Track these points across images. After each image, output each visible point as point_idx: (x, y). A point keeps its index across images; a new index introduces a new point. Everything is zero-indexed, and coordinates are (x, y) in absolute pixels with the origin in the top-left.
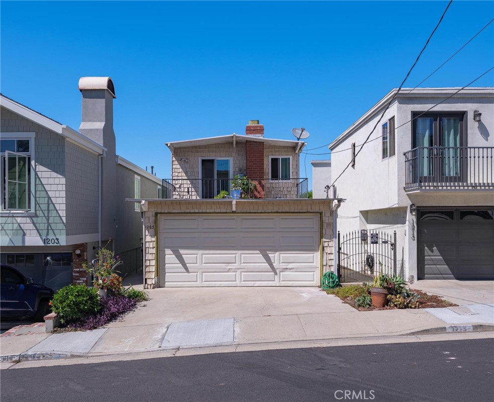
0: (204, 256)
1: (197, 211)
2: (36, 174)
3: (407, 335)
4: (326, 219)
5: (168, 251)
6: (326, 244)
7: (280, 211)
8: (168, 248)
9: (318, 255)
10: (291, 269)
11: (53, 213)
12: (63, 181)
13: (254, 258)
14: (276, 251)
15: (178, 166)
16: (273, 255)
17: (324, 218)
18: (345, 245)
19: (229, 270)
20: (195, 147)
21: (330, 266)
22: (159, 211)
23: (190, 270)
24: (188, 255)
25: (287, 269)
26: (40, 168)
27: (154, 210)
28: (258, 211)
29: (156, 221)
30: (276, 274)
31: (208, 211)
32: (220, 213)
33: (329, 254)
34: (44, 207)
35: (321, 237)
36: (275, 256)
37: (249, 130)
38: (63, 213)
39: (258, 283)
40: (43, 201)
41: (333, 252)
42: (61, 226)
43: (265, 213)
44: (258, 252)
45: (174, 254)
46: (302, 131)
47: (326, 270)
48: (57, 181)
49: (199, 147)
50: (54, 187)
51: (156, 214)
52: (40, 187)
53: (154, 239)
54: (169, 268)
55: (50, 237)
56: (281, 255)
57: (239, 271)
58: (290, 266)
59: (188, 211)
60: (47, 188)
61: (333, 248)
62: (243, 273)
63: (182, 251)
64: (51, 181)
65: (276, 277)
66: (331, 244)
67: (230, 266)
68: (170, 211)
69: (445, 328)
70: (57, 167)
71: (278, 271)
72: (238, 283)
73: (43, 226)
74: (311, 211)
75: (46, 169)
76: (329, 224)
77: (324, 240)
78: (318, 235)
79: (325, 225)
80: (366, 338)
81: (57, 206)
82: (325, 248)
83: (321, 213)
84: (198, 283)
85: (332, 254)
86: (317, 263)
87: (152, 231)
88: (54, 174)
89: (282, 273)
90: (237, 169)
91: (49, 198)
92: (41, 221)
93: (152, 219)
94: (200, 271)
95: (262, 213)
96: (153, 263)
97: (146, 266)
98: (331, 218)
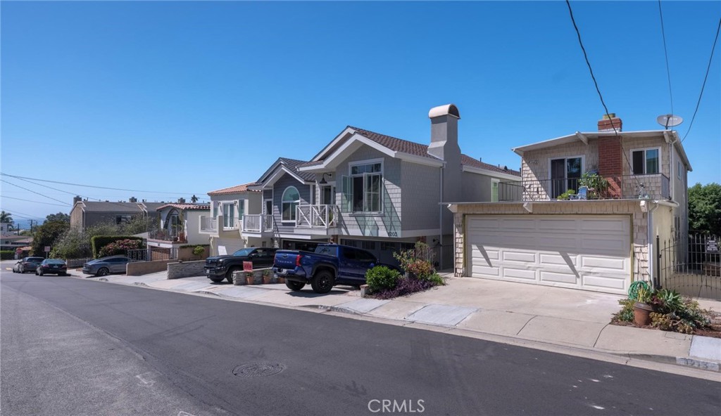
0: (504, 253)
1: (496, 212)
2: (384, 186)
3: (621, 355)
4: (637, 222)
5: (474, 247)
6: (637, 250)
7: (580, 213)
8: (473, 244)
9: (628, 261)
10: (595, 273)
11: (394, 214)
12: (400, 191)
13: (554, 259)
14: (577, 253)
15: (528, 168)
16: (574, 257)
17: (634, 221)
18: (667, 253)
19: (528, 268)
20: (545, 149)
21: (643, 275)
22: (466, 212)
23: (493, 265)
24: (492, 251)
25: (590, 273)
26: (387, 182)
27: (462, 212)
28: (556, 213)
29: (464, 221)
30: (578, 276)
31: (506, 213)
32: (518, 214)
33: (642, 261)
34: (389, 210)
35: (632, 241)
36: (577, 259)
37: (602, 125)
38: (399, 214)
39: (557, 284)
40: (388, 205)
41: (648, 259)
42: (398, 224)
43: (563, 214)
44: (558, 253)
45: (479, 249)
46: (669, 118)
47: (638, 279)
48: (396, 190)
49: (549, 148)
50: (394, 196)
51: (464, 215)
52: (386, 196)
53: (462, 236)
54: (476, 261)
55: (392, 232)
56: (584, 258)
57: (538, 270)
58: (595, 270)
59: (489, 212)
60: (391, 196)
61: (648, 255)
62: (542, 273)
63: (485, 248)
64: (393, 191)
65: (578, 279)
66: (644, 250)
67: (529, 264)
68: (475, 212)
69: (675, 358)
70: (396, 182)
71: (579, 274)
72: (537, 281)
73: (388, 223)
74: (617, 212)
75: (390, 183)
76: (641, 228)
77: (635, 245)
78: (628, 238)
79: (636, 229)
81: (396, 209)
82: (637, 255)
83: (631, 215)
84: (499, 277)
85: (646, 261)
86: (628, 270)
87: (461, 229)
88: (395, 186)
89: (584, 277)
90: (591, 167)
91: (392, 203)
92: (388, 219)
93: (461, 219)
94: (501, 266)
95: (559, 214)
96: (462, 255)
97: (456, 258)
98: (644, 220)
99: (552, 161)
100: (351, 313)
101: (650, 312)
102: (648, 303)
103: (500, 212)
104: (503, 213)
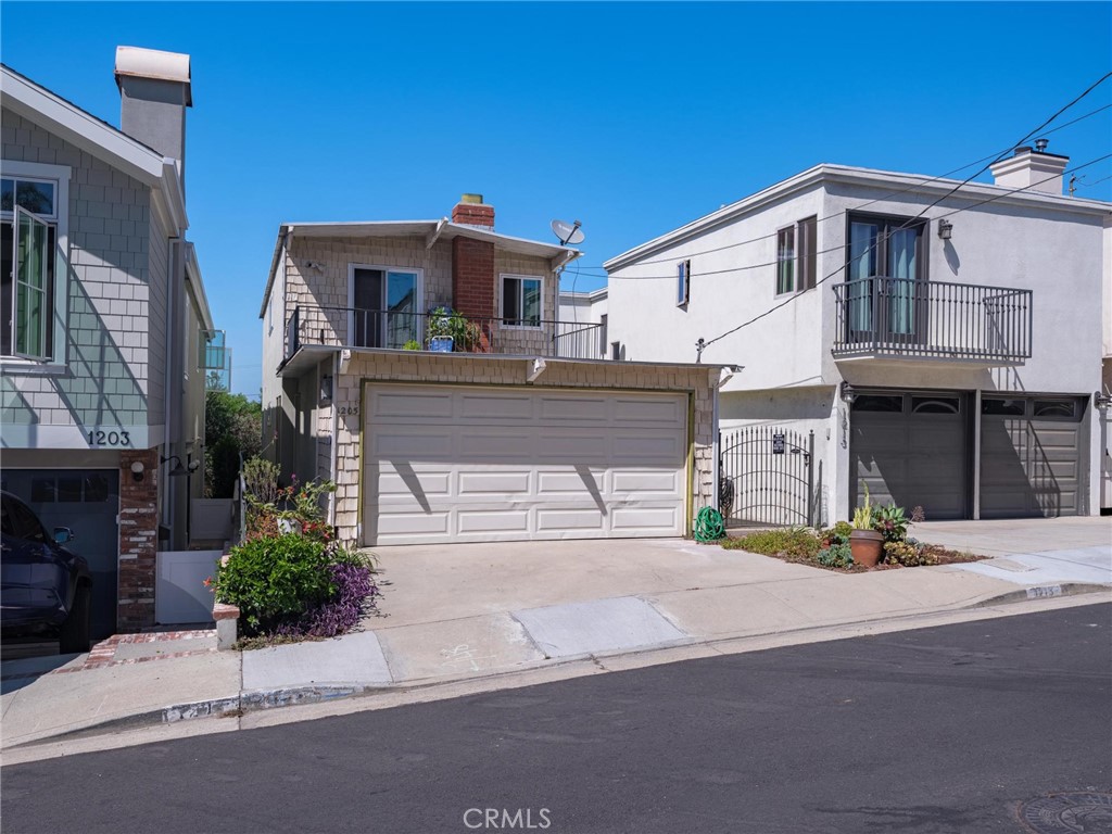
0: (462, 475)
1: (452, 378)
2: (70, 271)
3: (974, 607)
4: (700, 405)
5: (385, 466)
6: (699, 454)
8: (385, 458)
9: (682, 475)
10: (633, 502)
11: (115, 370)
12: (143, 292)
13: (565, 480)
14: (606, 466)
15: (300, 280)
16: (600, 475)
17: (697, 403)
18: (729, 456)
19: (513, 507)
20: (340, 240)
21: (705, 496)
22: (370, 375)
23: (432, 508)
24: (430, 474)
25: (625, 502)
26: (81, 257)
27: (358, 373)
28: (577, 384)
29: (361, 399)
30: (604, 513)
31: (476, 380)
33: (704, 472)
34: (91, 353)
35: (691, 440)
36: (603, 477)
38: (141, 372)
39: (569, 534)
40: (88, 340)
41: (712, 469)
42: (134, 402)
43: (590, 388)
44: (572, 468)
45: (399, 472)
46: (576, 228)
47: (699, 505)
48: (126, 292)
49: (350, 240)
50: (118, 307)
51: (363, 381)
52: (79, 304)
53: (356, 438)
54: (388, 503)
55: (106, 429)
56: (616, 475)
57: (534, 507)
58: (632, 497)
59: (435, 378)
60: (100, 306)
61: (712, 462)
62: (540, 513)
63: (415, 466)
64: (111, 291)
65: (604, 518)
66: (707, 453)
67: (515, 498)
68: (394, 377)
69: (1025, 592)
70: (125, 256)
71: (608, 507)
72: (530, 533)
73: (87, 401)
74: (674, 387)
75: (99, 261)
76: (704, 414)
77: (696, 445)
78: (682, 436)
79: (698, 416)
80: (918, 616)
81: (126, 354)
82: (697, 461)
83: (691, 394)
84: (449, 536)
85: (709, 472)
86: (682, 491)
87: (354, 419)
88: (119, 275)
89: (615, 512)
90: (433, 296)
91: (105, 332)
92: (83, 390)
93: (354, 393)
94: (454, 509)
95: (583, 388)
96: (354, 491)
97: (337, 500)
98: (708, 402)
99: (357, 271)
100: (353, 694)
101: (883, 543)
102: (880, 530)
103: (461, 379)
104: (469, 380)
